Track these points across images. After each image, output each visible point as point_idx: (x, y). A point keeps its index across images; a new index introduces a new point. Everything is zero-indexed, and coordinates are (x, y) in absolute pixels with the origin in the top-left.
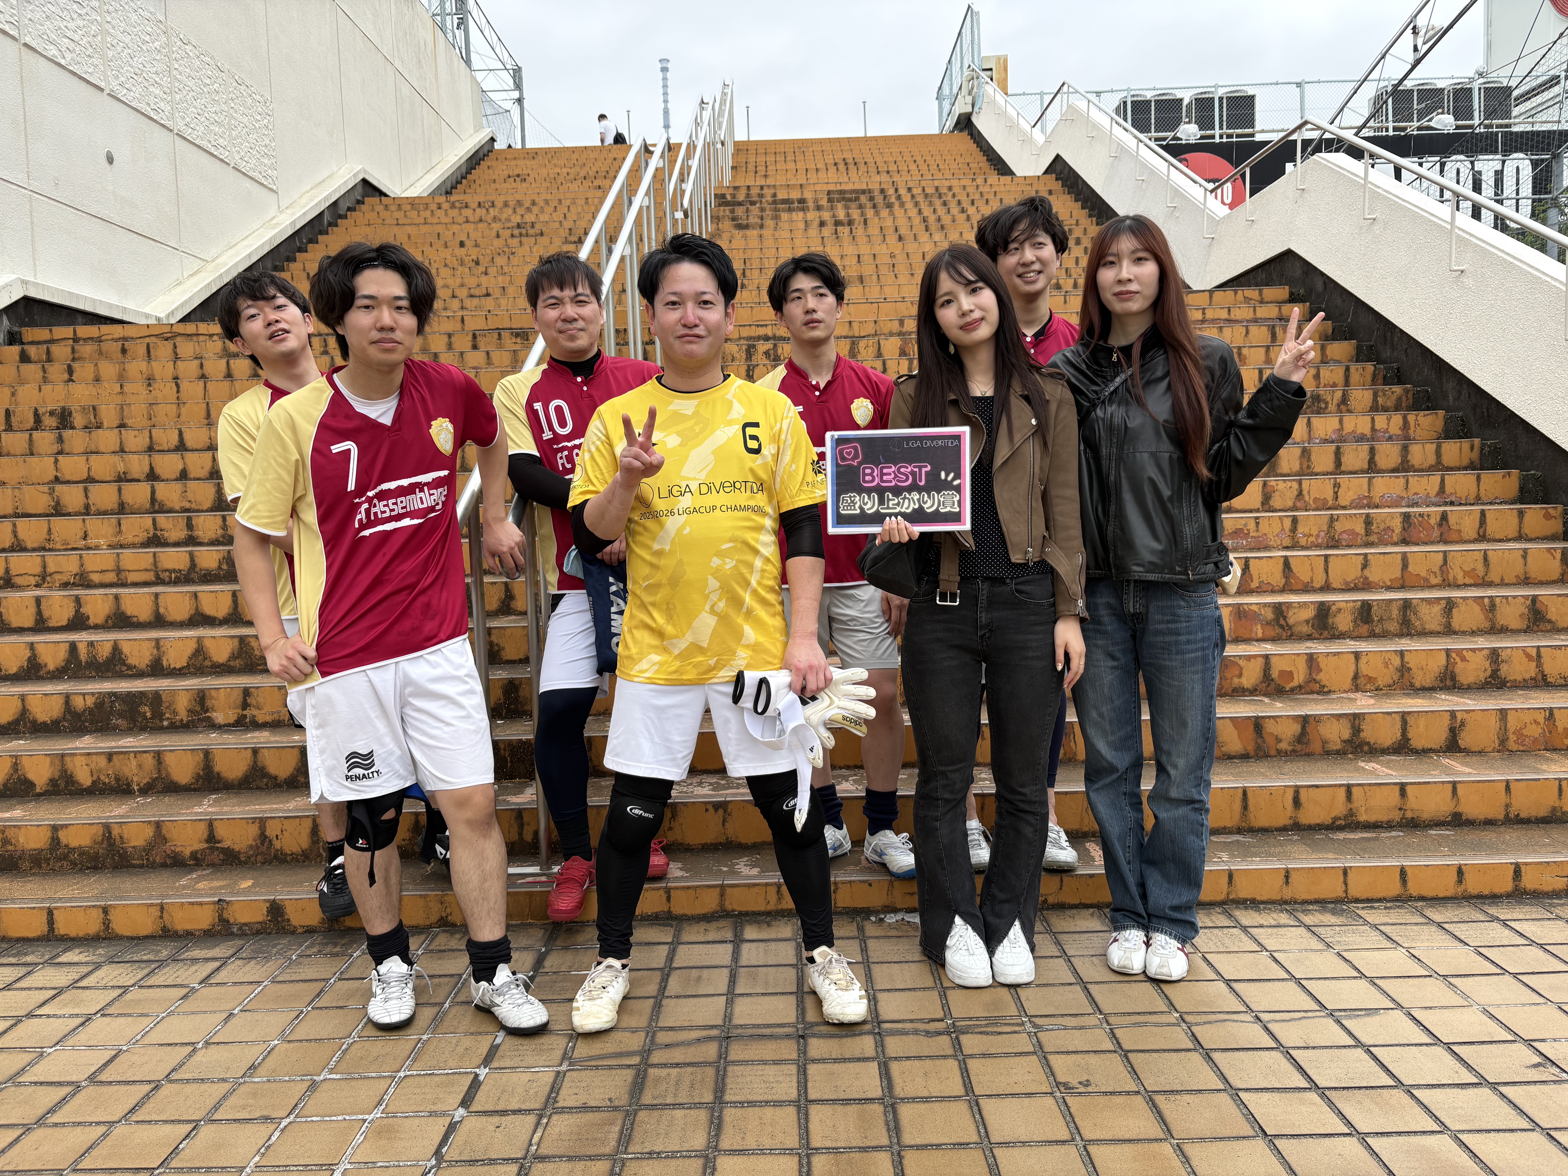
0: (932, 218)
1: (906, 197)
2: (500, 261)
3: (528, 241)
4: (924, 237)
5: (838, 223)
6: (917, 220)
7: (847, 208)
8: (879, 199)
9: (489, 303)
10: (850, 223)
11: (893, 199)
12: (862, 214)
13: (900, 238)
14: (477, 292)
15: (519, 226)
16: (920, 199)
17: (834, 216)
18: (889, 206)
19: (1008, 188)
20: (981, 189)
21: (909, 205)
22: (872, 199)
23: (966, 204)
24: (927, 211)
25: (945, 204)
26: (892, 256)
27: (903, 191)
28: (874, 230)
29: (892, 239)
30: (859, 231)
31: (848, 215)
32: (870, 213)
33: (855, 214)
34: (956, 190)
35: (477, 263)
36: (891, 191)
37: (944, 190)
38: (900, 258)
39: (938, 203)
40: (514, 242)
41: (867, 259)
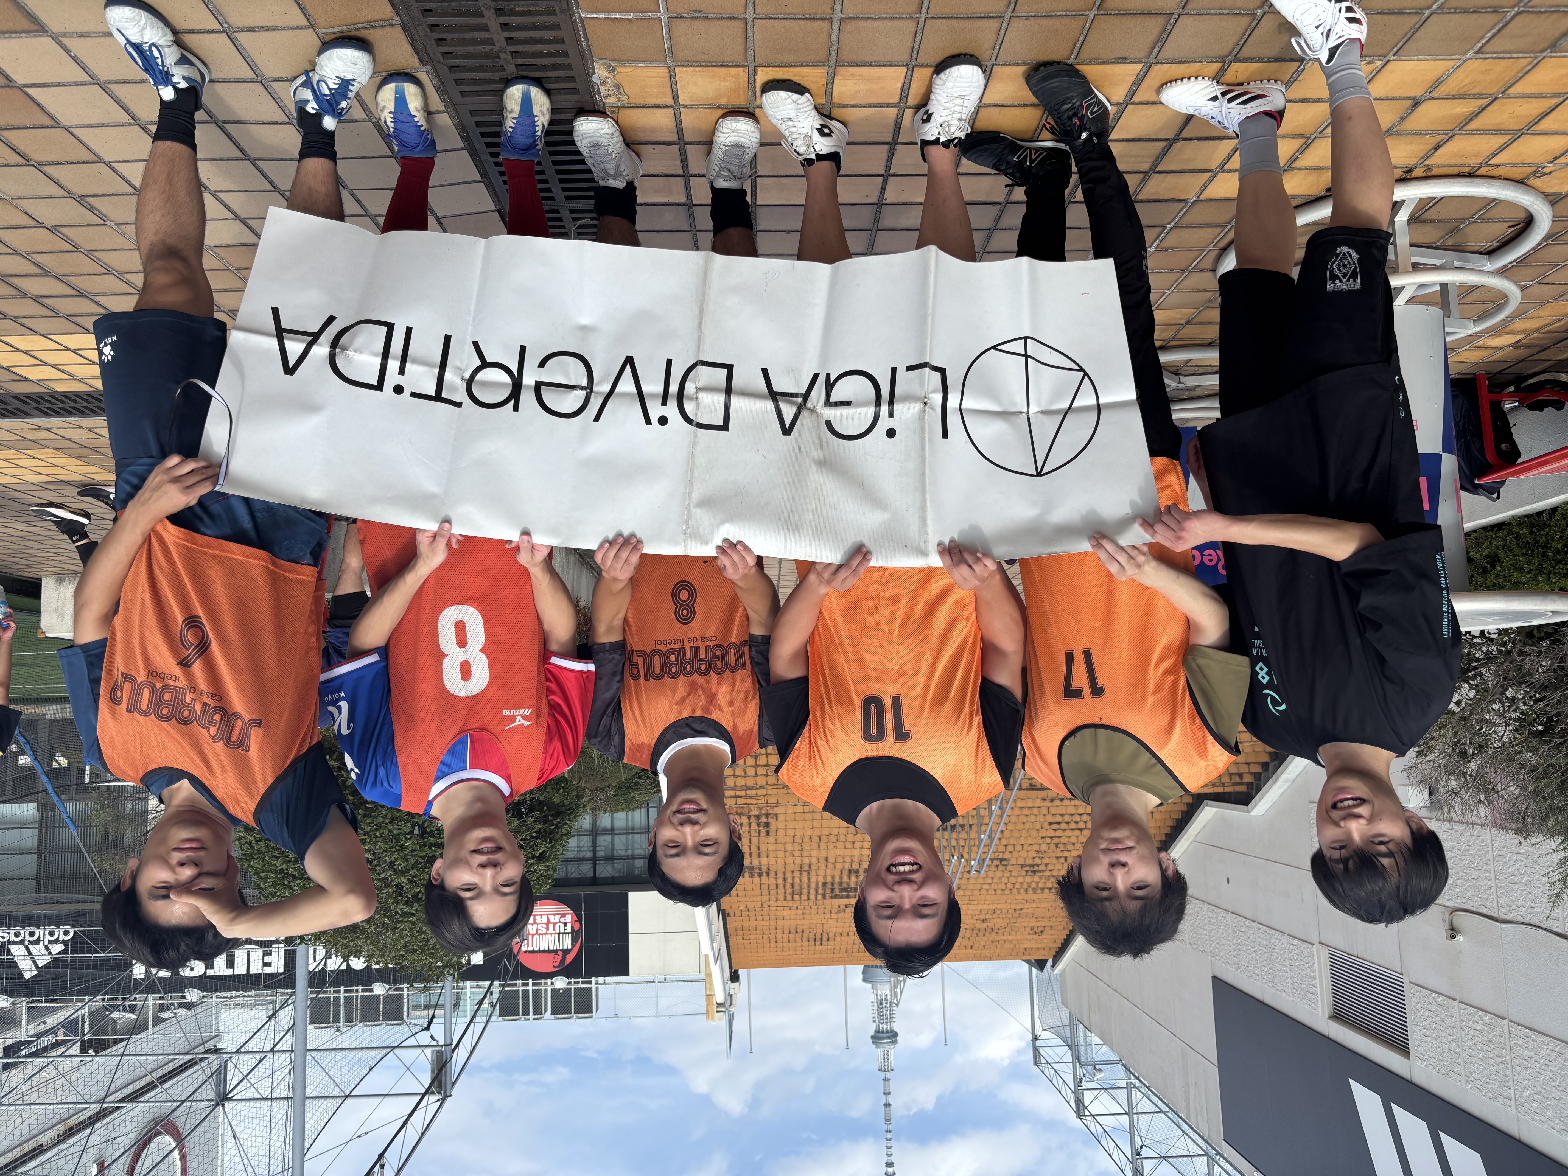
0: (805, 874)
1: (812, 891)
2: (1044, 847)
3: (1029, 862)
4: (814, 860)
5: (857, 872)
6: (813, 873)
7: (848, 884)
8: (828, 891)
9: (1050, 819)
10: (850, 871)
11: (820, 891)
12: (841, 878)
13: (827, 860)
14: (1055, 826)
15: (1034, 872)
16: (805, 891)
17: (857, 877)
18: (824, 884)
19: (752, 899)
20: (767, 898)
21: (813, 885)
22: (832, 890)
23: (781, 886)
24: (805, 880)
25: (793, 886)
26: (836, 847)
27: (812, 897)
28: (839, 866)
29: (831, 860)
30: (847, 866)
31: (849, 878)
32: (837, 880)
33: (845, 879)
34: (781, 897)
35: (1057, 845)
36: (819, 897)
37: (789, 897)
38: (831, 846)
39: (797, 887)
40: (1037, 861)
41: (849, 845)
